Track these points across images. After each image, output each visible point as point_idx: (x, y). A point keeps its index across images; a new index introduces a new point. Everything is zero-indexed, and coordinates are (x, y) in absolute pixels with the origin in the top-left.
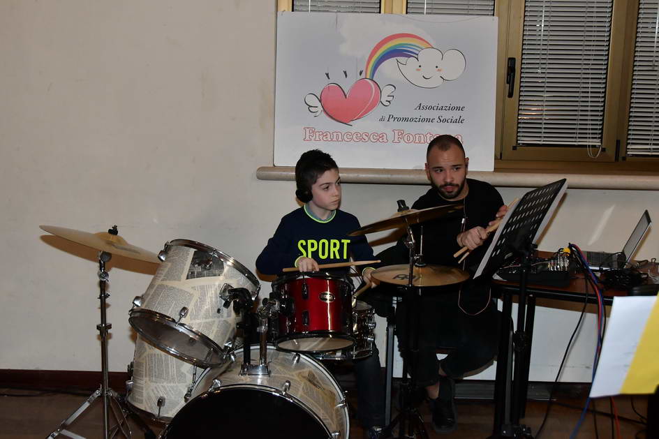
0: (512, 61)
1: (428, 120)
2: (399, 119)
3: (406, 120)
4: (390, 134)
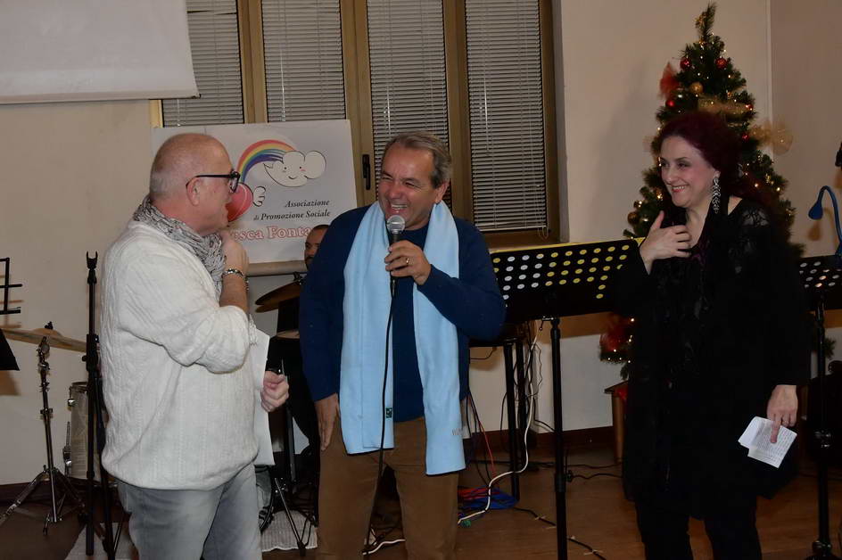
0: (366, 158)
1: (298, 216)
2: (272, 217)
3: (278, 217)
4: (265, 231)
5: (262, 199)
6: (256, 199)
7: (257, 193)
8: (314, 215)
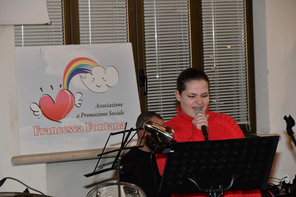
1: (104, 114)
2: (88, 116)
3: (91, 115)
4: (84, 126)
5: (80, 102)
6: (77, 102)
7: (78, 97)
8: (114, 114)
